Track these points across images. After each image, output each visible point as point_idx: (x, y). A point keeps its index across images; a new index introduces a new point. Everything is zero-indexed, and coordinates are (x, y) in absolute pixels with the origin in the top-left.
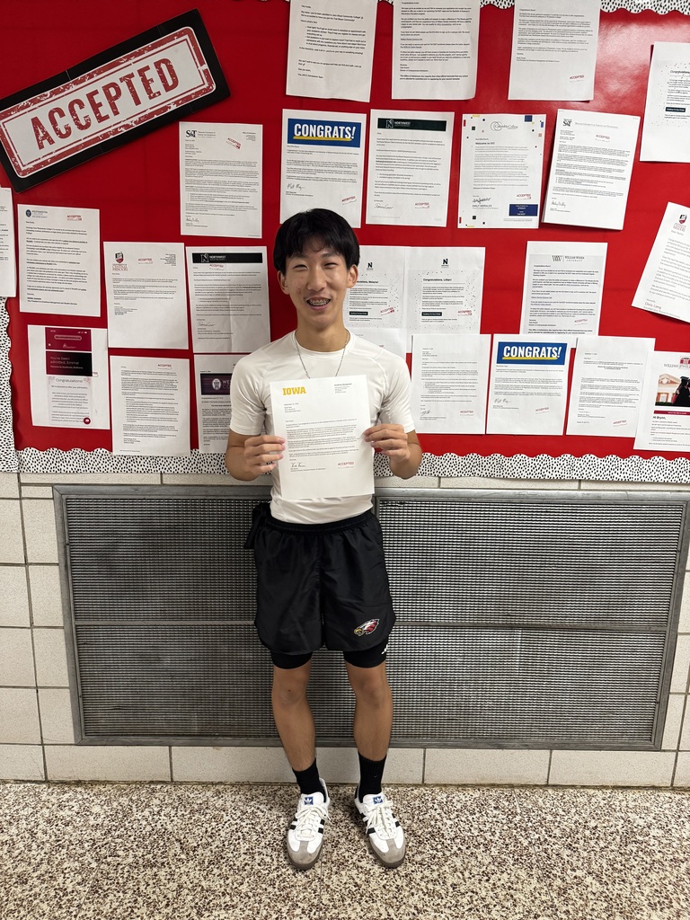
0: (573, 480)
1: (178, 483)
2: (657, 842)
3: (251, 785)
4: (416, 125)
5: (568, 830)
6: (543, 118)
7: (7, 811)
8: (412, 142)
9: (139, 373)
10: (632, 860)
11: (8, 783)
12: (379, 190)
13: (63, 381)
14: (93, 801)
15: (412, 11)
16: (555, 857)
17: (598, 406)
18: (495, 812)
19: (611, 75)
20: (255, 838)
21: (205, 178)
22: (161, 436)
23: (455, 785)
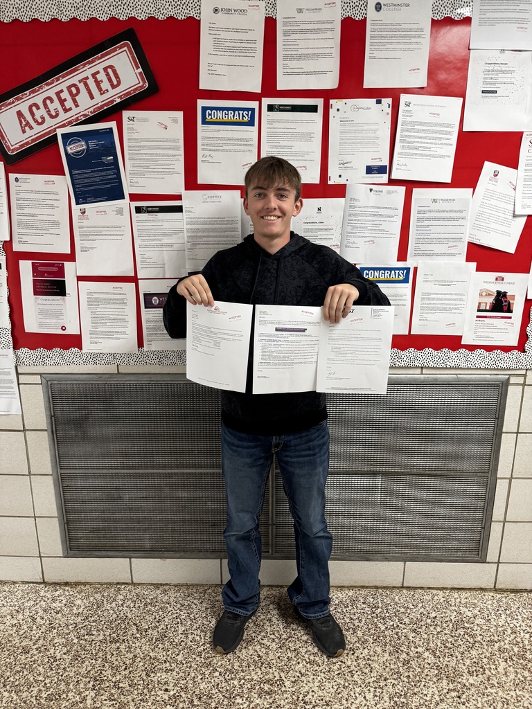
0: (417, 367)
1: (130, 372)
2: (479, 628)
3: (188, 586)
4: (295, 108)
5: (415, 619)
6: (389, 101)
7: (16, 603)
8: (292, 121)
9: (99, 293)
10: (459, 641)
11: (17, 583)
13: (46, 300)
14: (76, 596)
15: (290, 24)
16: (403, 637)
17: (434, 313)
18: (363, 606)
19: (440, 67)
20: (189, 623)
21: (142, 152)
22: (117, 338)
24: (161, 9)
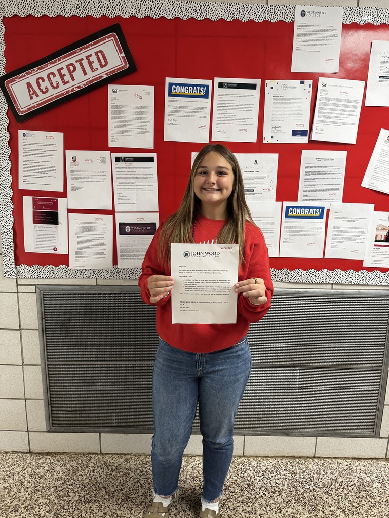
0: (329, 284)
1: (105, 284)
2: (377, 491)
3: (145, 456)
4: (239, 86)
5: (326, 483)
6: (311, 82)
7: (8, 469)
8: (237, 95)
9: (85, 223)
10: (363, 501)
11: (8, 453)
12: (219, 122)
13: (42, 227)
14: (56, 464)
16: (318, 498)
17: (342, 242)
18: (284, 472)
19: (348, 59)
21: (122, 115)
22: (97, 258)
23: (262, 457)
24: (141, 10)
